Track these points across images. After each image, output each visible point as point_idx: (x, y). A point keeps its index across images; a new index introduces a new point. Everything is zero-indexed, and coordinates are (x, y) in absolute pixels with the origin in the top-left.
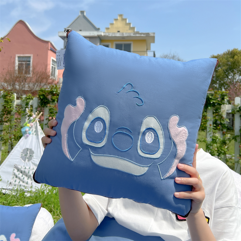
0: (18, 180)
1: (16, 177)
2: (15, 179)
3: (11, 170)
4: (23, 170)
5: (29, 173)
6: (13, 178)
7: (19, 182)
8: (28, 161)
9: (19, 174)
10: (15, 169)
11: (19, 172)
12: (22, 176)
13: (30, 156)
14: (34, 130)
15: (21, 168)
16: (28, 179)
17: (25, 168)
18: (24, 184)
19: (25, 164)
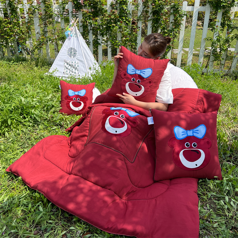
0: (68, 71)
1: (67, 69)
2: (66, 70)
3: (62, 63)
4: (71, 63)
5: (75, 66)
6: (65, 69)
7: (70, 72)
8: (74, 57)
9: (68, 67)
10: (65, 63)
11: (68, 65)
12: (71, 68)
13: (74, 53)
15: (69, 62)
16: (75, 70)
18: (73, 73)
19: (71, 60)
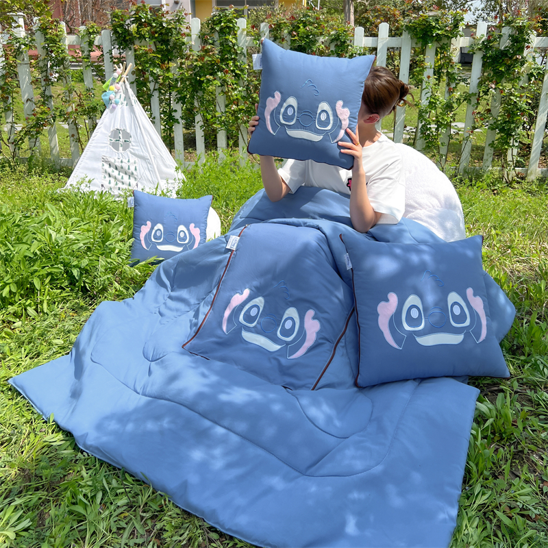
0: (112, 180)
1: (110, 176)
2: (108, 179)
3: (98, 165)
4: (118, 164)
5: (129, 169)
6: (105, 177)
7: (116, 184)
8: (124, 150)
9: (113, 172)
10: (104, 163)
11: (112, 168)
12: (119, 174)
13: (125, 141)
14: (123, 96)
15: (115, 162)
16: (129, 178)
17: (122, 162)
18: (124, 187)
